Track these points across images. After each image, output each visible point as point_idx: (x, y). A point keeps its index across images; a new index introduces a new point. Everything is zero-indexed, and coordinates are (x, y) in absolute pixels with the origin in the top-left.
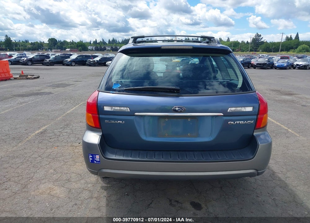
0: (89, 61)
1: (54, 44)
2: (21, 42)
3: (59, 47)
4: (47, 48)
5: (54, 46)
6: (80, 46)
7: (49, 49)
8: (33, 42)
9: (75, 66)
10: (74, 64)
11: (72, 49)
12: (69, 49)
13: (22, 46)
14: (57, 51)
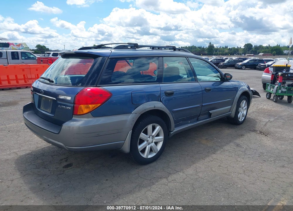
0: (260, 65)
1: (249, 48)
2: (222, 48)
3: (253, 51)
4: (242, 52)
5: (249, 51)
6: (274, 50)
7: (243, 53)
8: (230, 48)
9: (245, 69)
10: (244, 68)
11: (265, 53)
12: (263, 54)
13: (221, 51)
14: (250, 55)
